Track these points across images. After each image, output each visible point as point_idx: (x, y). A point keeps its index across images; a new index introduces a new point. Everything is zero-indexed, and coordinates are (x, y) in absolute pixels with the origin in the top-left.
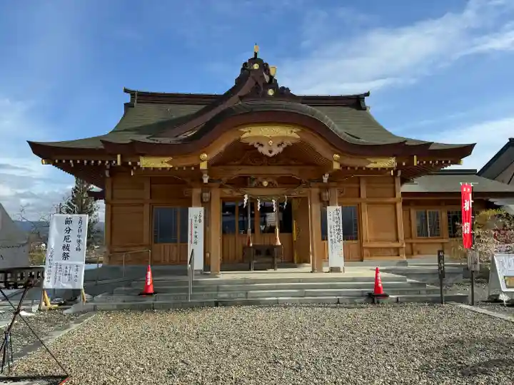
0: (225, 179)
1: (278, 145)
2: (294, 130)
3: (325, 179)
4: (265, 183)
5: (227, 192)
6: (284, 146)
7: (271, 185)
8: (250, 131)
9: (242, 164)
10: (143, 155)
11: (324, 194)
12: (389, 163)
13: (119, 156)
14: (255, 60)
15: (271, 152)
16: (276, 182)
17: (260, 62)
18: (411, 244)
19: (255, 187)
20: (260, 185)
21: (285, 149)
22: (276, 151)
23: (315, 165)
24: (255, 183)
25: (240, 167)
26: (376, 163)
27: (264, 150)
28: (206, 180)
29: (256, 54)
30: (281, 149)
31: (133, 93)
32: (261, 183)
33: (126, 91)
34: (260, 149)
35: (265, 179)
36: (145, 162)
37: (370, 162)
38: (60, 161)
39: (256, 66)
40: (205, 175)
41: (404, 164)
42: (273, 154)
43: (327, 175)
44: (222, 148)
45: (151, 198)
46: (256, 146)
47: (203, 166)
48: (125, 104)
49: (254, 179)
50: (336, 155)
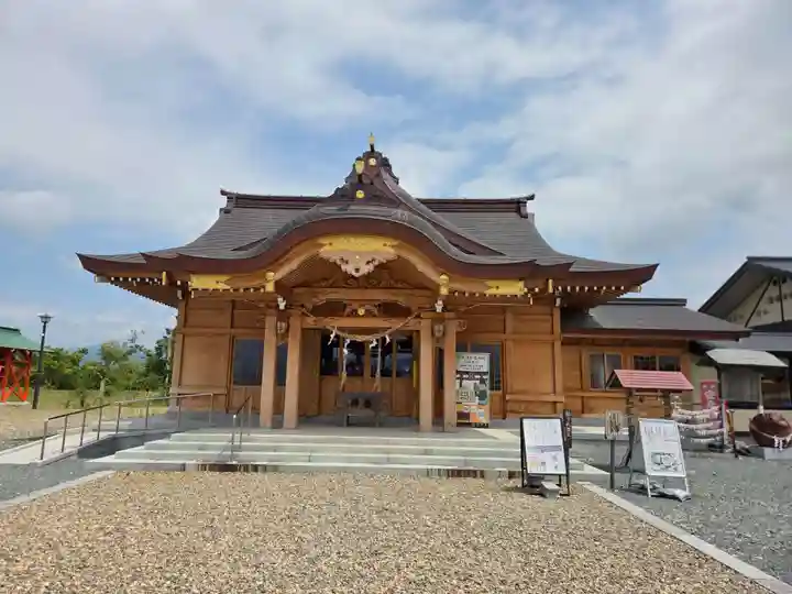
0: (309, 306)
1: (368, 263)
2: (389, 243)
3: (439, 307)
4: (361, 312)
5: (310, 321)
6: (376, 263)
7: (369, 314)
8: (331, 244)
9: (331, 287)
10: (194, 272)
13: (164, 273)
14: (371, 153)
15: (357, 270)
16: (375, 311)
17: (378, 156)
18: (582, 398)
19: (348, 316)
20: (354, 314)
21: (376, 267)
22: (366, 269)
23: (426, 288)
24: (348, 310)
25: (329, 290)
27: (349, 269)
28: (282, 306)
29: (372, 147)
30: (371, 268)
31: (230, 197)
32: (356, 311)
33: (223, 193)
34: (343, 267)
35: (361, 306)
37: (490, 287)
38: (117, 279)
39: (373, 161)
40: (280, 299)
41: (536, 290)
42: (357, 275)
43: (440, 302)
44: (294, 265)
45: (232, 327)
46: (338, 262)
47: (270, 287)
48: (221, 210)
49: (345, 306)
50: (444, 277)
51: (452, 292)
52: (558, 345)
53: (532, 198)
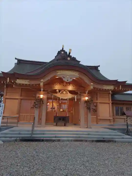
0: (49, 90)
1: (71, 78)
2: (77, 73)
3: (87, 93)
8: (60, 72)
10: (18, 78)
12: (111, 88)
13: (8, 78)
14: (63, 50)
15: (68, 80)
16: (68, 92)
17: (64, 51)
18: (114, 118)
24: (61, 92)
26: (106, 87)
28: (42, 90)
29: (63, 48)
31: (18, 60)
33: (16, 59)
34: (64, 79)
36: (18, 81)
39: (63, 52)
41: (116, 88)
44: (49, 78)
45: (21, 96)
46: (62, 78)
47: (42, 84)
48: (15, 63)
50: (92, 84)
51: (94, 88)
52: (111, 104)
53: (99, 66)
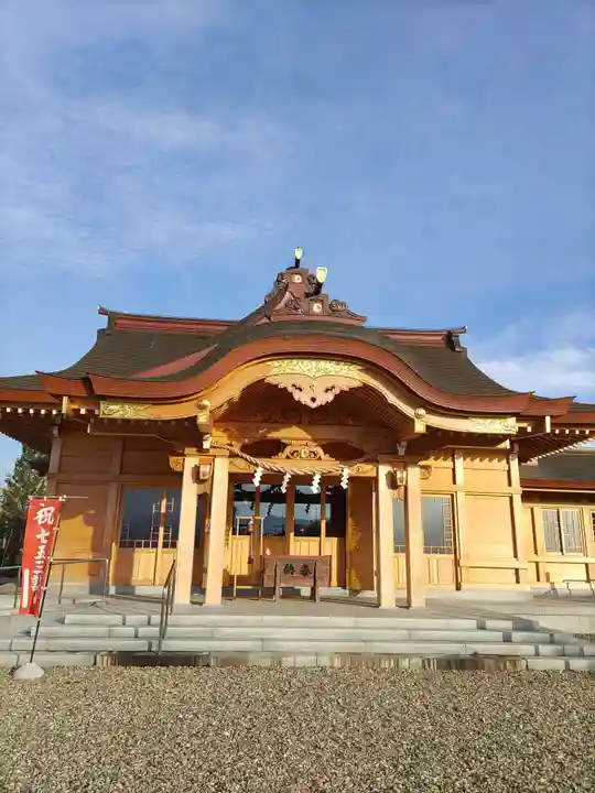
4: (304, 452)
6: (337, 391)
10: (106, 398)
11: (399, 475)
12: (508, 426)
13: (65, 400)
14: (296, 269)
15: (313, 400)
16: (320, 451)
17: (304, 272)
18: (537, 563)
19: (288, 457)
20: (295, 455)
21: (337, 397)
23: (384, 426)
24: (288, 450)
27: (303, 397)
28: (208, 444)
29: (297, 261)
30: (330, 397)
32: (298, 452)
33: (102, 312)
36: (107, 410)
39: (297, 279)
40: (207, 436)
41: (529, 429)
42: (314, 405)
43: (404, 443)
44: (235, 391)
47: (204, 418)
49: (285, 445)
50: (420, 411)
51: (431, 429)
52: (517, 499)
